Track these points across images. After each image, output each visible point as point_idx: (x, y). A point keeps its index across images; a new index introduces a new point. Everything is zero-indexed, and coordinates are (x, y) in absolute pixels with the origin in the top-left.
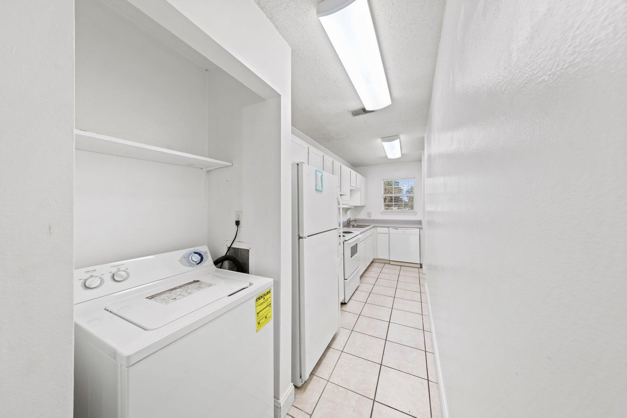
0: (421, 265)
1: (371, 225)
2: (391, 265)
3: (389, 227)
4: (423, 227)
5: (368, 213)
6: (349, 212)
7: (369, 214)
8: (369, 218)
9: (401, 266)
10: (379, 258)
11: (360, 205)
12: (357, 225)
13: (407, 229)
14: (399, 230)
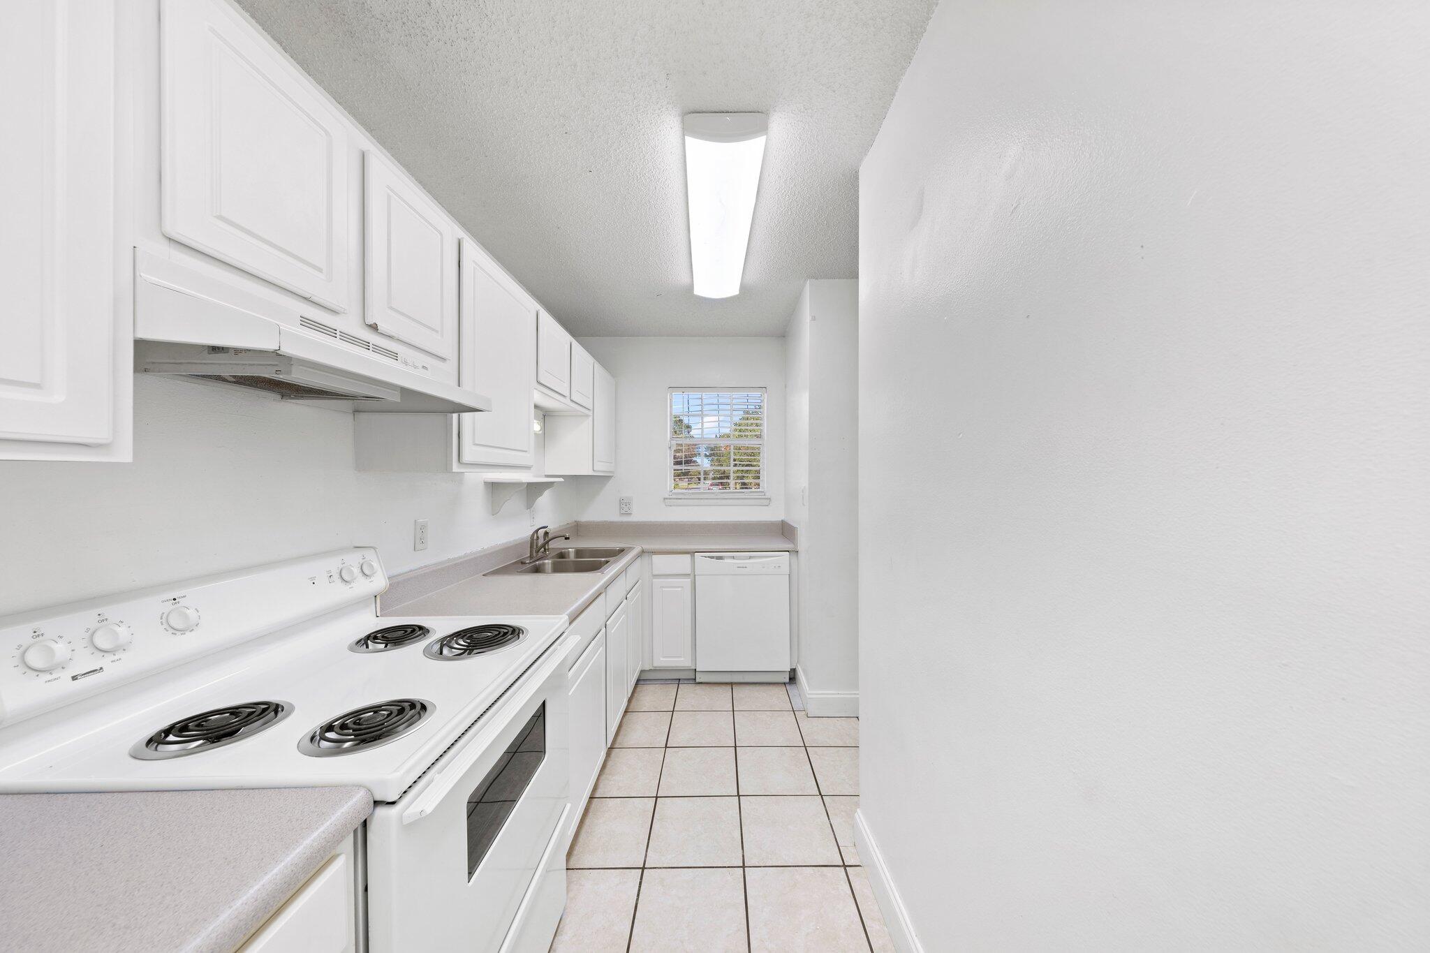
0: (793, 671)
1: (631, 549)
2: (698, 687)
3: (692, 553)
4: (799, 549)
5: (621, 501)
6: (545, 499)
7: (624, 504)
8: (625, 519)
9: (732, 684)
10: (660, 665)
11: (591, 473)
12: (579, 553)
13: (750, 557)
14: (726, 561)
